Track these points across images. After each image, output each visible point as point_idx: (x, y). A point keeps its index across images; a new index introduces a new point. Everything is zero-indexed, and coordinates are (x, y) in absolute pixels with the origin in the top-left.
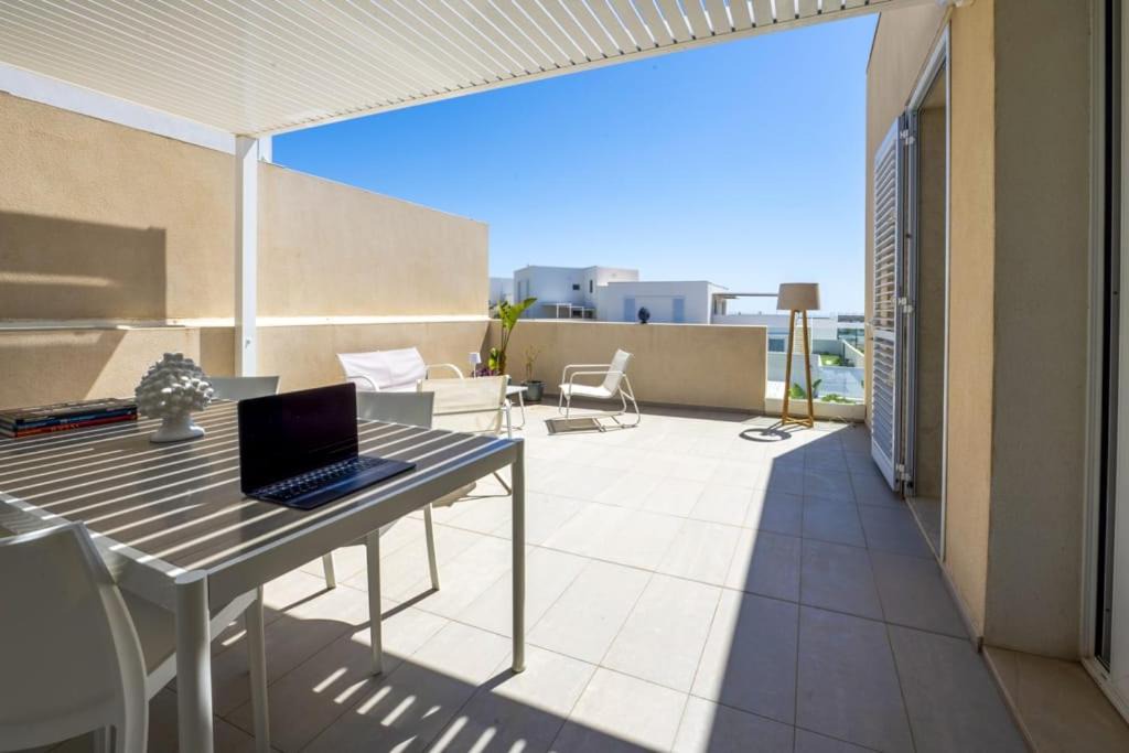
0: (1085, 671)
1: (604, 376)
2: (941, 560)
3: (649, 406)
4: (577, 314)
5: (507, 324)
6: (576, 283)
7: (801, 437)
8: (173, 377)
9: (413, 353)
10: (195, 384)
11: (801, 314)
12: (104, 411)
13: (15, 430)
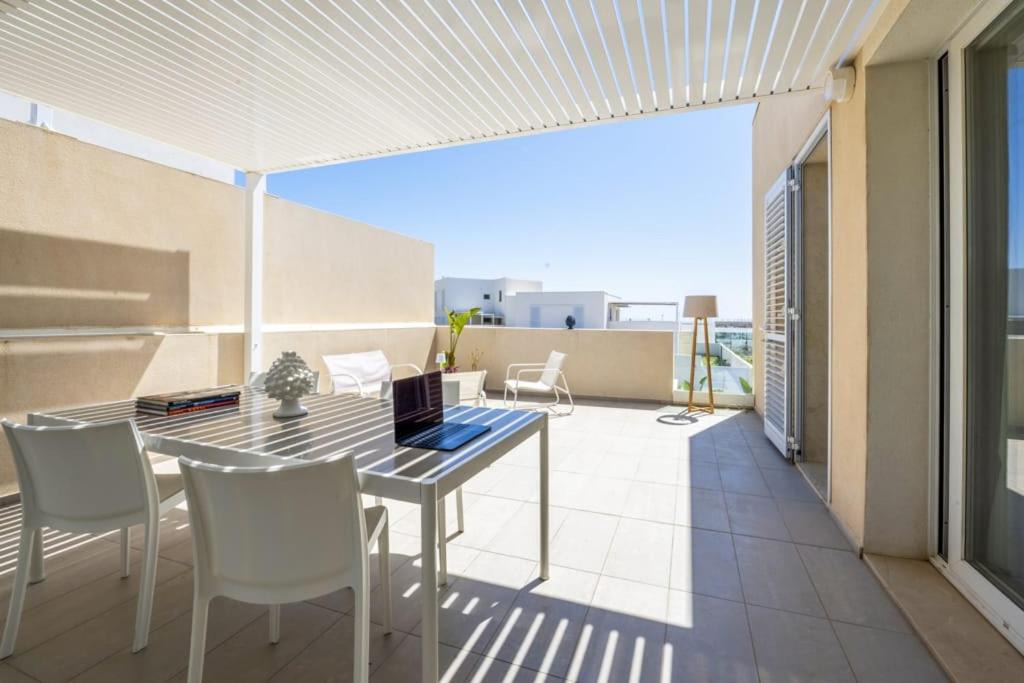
0: (931, 564)
1: (540, 374)
2: (828, 504)
3: (580, 399)
4: (487, 320)
5: (455, 330)
6: (487, 293)
7: (707, 421)
8: (292, 368)
9: (379, 355)
10: (306, 374)
11: (703, 321)
12: (219, 397)
13: (168, 410)
